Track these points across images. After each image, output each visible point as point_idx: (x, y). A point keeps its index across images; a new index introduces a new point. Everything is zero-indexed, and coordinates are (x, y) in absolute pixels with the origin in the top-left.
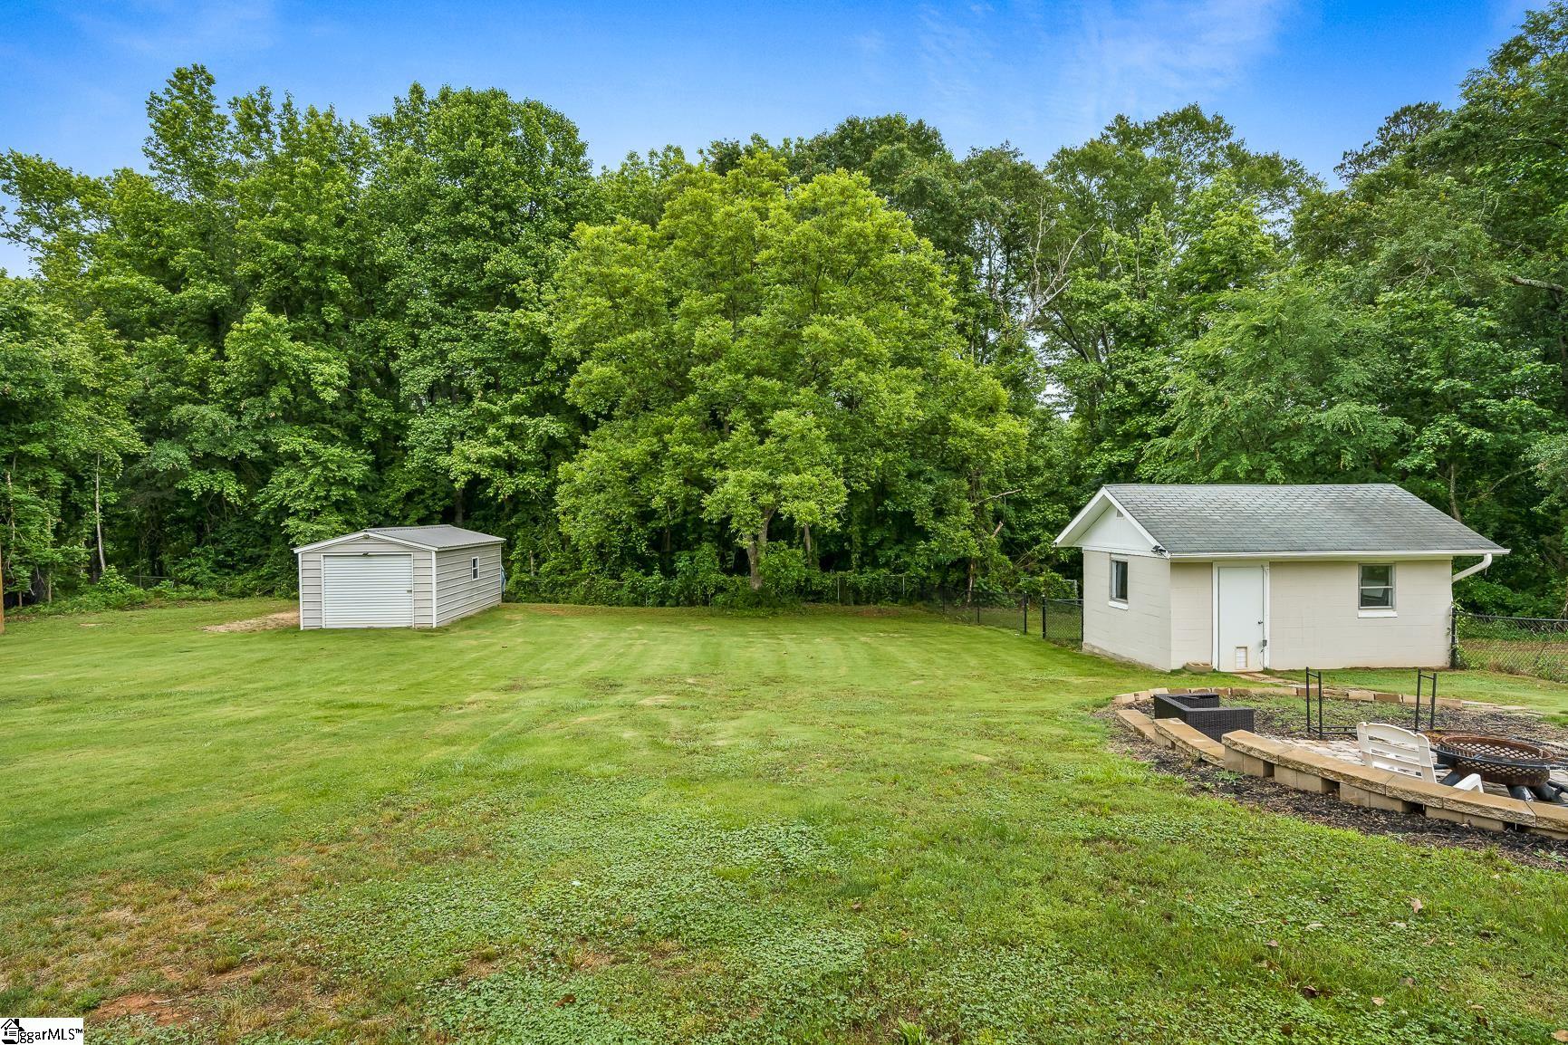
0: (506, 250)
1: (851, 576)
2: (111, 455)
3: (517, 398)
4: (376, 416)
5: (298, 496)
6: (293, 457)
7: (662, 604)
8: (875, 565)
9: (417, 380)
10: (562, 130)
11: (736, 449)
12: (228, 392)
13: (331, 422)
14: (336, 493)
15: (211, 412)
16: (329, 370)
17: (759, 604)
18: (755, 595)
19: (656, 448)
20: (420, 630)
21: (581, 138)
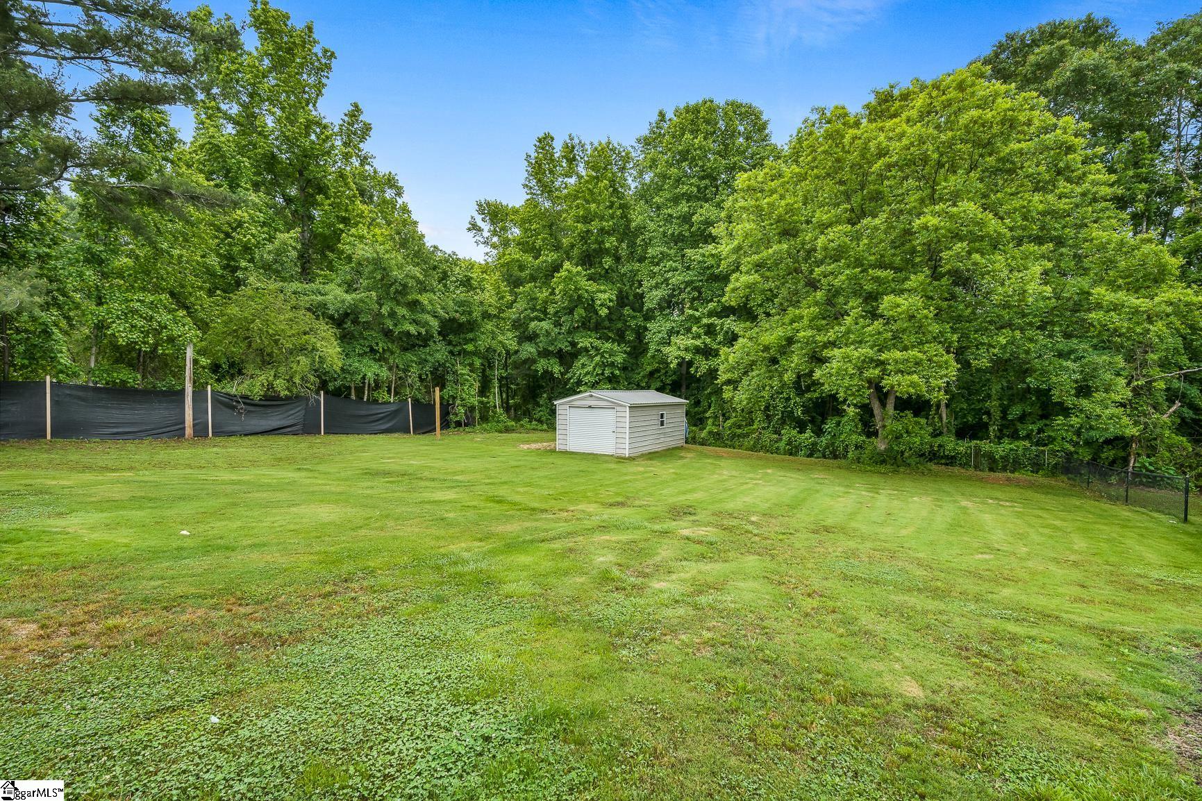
0: (707, 205)
1: (986, 446)
2: (500, 349)
3: (711, 306)
4: (633, 323)
5: (587, 373)
6: (586, 350)
7: (810, 455)
8: (1015, 436)
9: (653, 298)
10: (750, 115)
11: (849, 331)
12: (557, 312)
13: (608, 328)
14: (607, 372)
15: (545, 325)
16: (605, 296)
17: (883, 462)
18: (880, 454)
19: (789, 334)
20: (618, 458)
21: (764, 117)
